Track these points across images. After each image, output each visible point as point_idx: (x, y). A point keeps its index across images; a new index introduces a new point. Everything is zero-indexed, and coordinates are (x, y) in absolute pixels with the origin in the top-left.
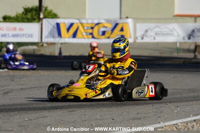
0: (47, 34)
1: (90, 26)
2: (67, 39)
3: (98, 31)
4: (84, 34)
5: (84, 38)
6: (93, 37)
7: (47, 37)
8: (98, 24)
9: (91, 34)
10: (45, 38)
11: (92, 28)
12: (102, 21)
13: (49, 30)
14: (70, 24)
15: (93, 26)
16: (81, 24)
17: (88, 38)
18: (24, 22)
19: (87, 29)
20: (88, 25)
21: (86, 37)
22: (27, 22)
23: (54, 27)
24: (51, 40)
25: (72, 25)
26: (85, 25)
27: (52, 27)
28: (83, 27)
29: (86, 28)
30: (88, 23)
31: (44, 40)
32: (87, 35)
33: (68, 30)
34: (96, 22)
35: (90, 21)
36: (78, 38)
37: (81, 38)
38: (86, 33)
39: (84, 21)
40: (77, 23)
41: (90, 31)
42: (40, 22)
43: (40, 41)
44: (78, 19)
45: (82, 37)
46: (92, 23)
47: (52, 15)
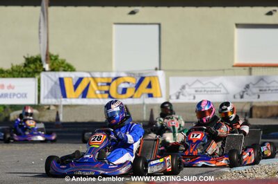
0: (46, 92)
1: (106, 81)
2: (74, 99)
3: (117, 88)
4: (98, 92)
5: (98, 98)
6: (110, 97)
7: (47, 97)
8: (116, 78)
9: (107, 92)
10: (44, 98)
11: (109, 84)
12: (122, 74)
13: (50, 87)
14: (77, 79)
15: (110, 81)
16: (93, 78)
17: (103, 98)
18: (22, 77)
19: (102, 86)
20: (103, 81)
21: (100, 96)
22: (26, 77)
23: (56, 83)
24: (52, 101)
25: (81, 79)
26: (99, 80)
27: (53, 83)
28: (97, 83)
29: (99, 84)
30: (102, 78)
31: (43, 101)
32: (101, 93)
33: (76, 87)
34: (114, 75)
35: (105, 75)
36: (89, 98)
37: (94, 98)
38: (100, 91)
39: (97, 75)
40: (88, 78)
41: (106, 88)
42: (37, 77)
43: (37, 103)
44: (89, 72)
45: (94, 96)
46: (108, 78)
47: (64, 67)
